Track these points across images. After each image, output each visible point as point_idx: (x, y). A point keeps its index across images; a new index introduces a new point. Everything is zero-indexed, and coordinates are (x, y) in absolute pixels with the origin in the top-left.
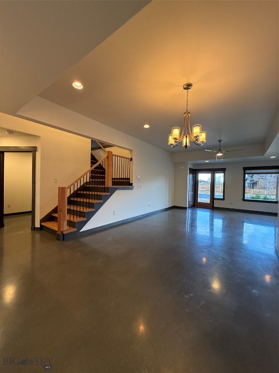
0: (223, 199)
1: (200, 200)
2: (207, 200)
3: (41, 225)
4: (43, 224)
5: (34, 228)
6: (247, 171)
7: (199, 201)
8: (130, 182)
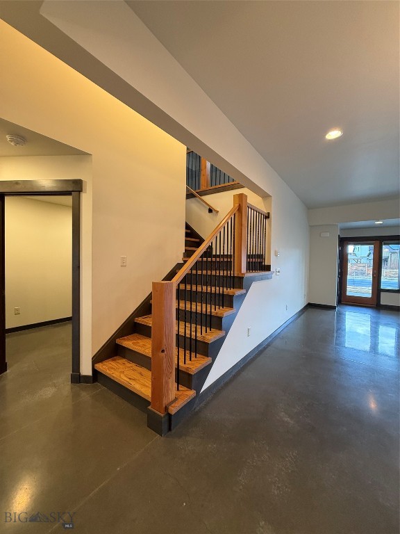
1: (351, 291)
2: (366, 292)
3: (94, 371)
4: (99, 367)
5: (77, 378)
7: (348, 294)
8: (266, 264)
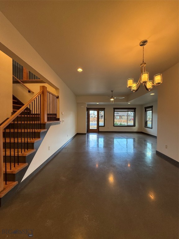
0: (104, 126)
6: (115, 110)
7: (90, 128)
8: (57, 118)
